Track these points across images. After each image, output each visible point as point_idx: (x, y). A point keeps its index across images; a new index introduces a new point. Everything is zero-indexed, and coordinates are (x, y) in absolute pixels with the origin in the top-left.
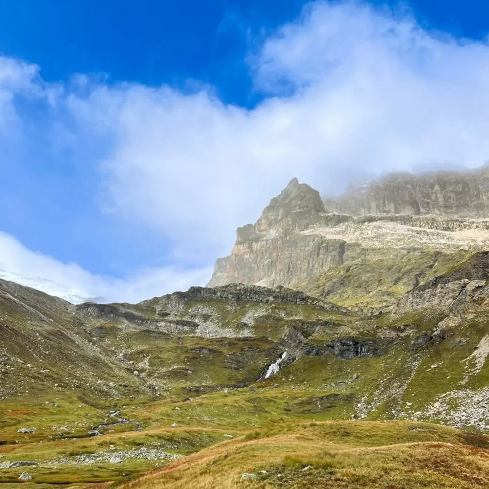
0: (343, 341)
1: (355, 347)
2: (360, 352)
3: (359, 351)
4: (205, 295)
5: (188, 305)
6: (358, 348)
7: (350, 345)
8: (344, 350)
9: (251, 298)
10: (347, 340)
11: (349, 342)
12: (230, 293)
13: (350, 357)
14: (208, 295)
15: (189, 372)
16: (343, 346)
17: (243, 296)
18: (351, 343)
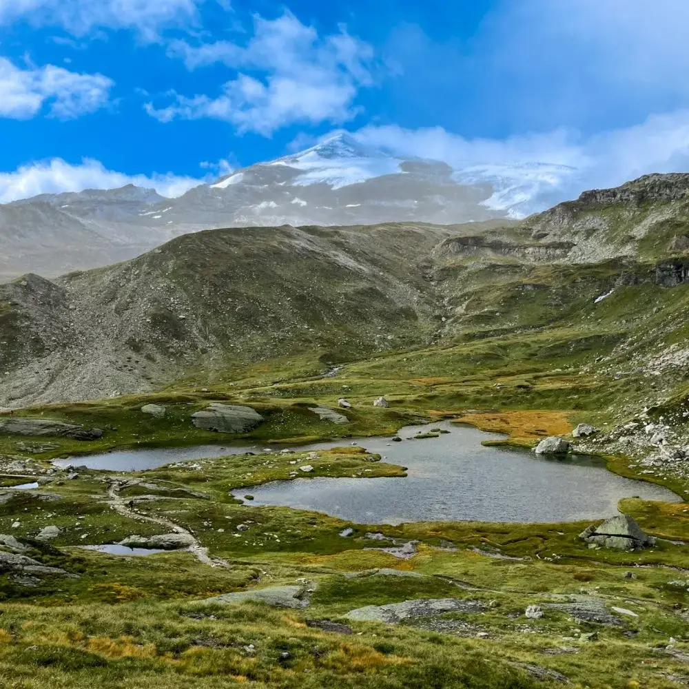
0: (662, 266)
1: (677, 272)
2: (685, 277)
3: (683, 276)
4: (602, 200)
5: (575, 217)
6: (681, 272)
7: (670, 270)
8: (665, 276)
9: (660, 195)
10: (667, 263)
11: (669, 267)
12: (632, 193)
13: (672, 285)
14: (606, 199)
15: (497, 314)
16: (663, 271)
17: (650, 195)
18: (672, 267)
